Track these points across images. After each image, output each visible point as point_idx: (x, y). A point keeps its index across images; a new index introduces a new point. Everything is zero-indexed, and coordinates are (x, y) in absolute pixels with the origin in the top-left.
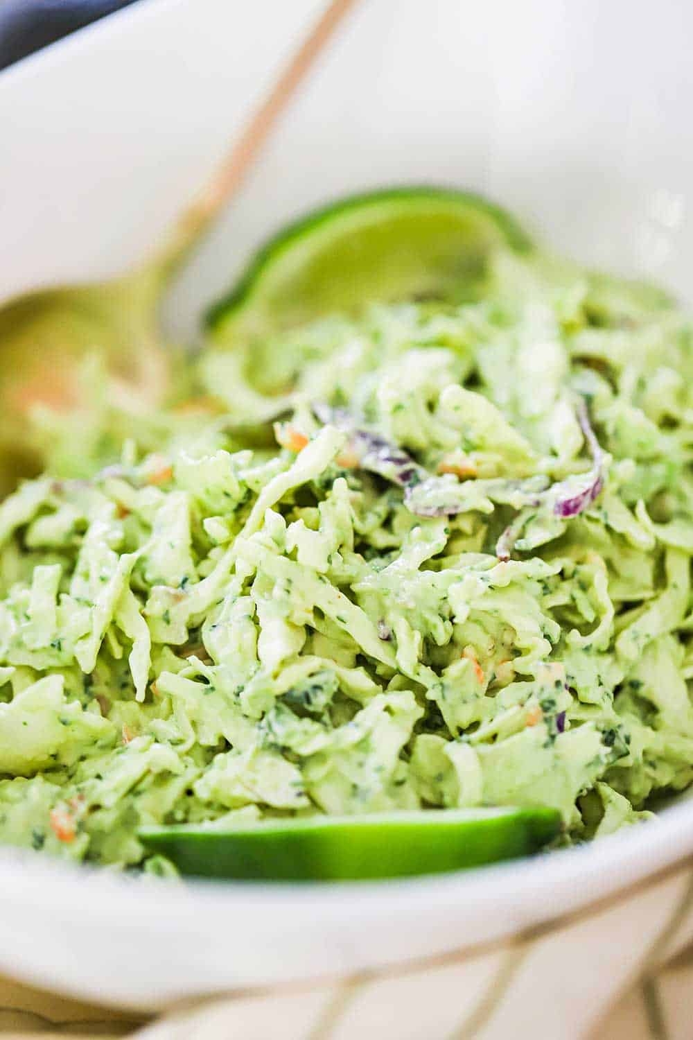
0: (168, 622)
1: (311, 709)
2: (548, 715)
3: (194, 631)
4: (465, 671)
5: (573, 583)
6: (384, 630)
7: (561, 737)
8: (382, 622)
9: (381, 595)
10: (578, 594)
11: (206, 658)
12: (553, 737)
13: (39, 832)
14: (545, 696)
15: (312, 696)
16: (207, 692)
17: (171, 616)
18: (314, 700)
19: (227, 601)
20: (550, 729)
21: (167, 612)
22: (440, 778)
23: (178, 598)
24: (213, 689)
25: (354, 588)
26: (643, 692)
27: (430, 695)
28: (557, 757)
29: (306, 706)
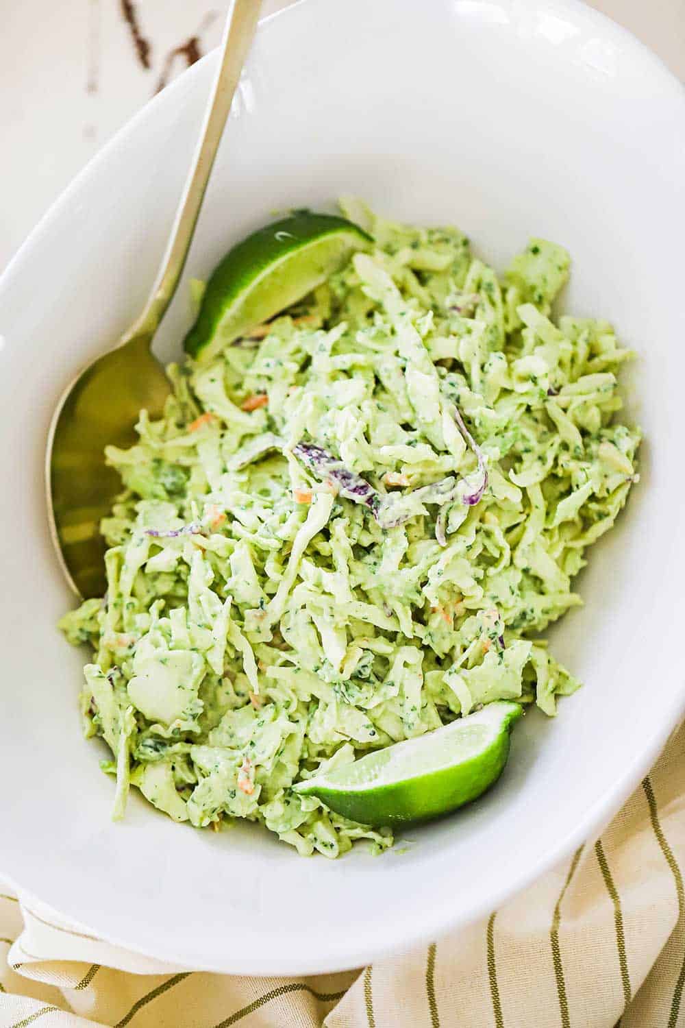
0: (260, 632)
1: (363, 677)
2: (494, 640)
3: (275, 629)
4: (440, 623)
5: (482, 535)
6: (389, 611)
7: (506, 653)
8: (385, 604)
9: (380, 589)
10: (487, 542)
11: (288, 649)
12: (501, 654)
13: (232, 790)
14: (491, 632)
15: (362, 671)
16: (296, 671)
17: (261, 629)
18: (364, 673)
19: (292, 612)
20: (497, 649)
21: (258, 628)
22: (443, 692)
23: (262, 617)
24: (299, 669)
25: (364, 588)
26: (532, 572)
27: (425, 642)
28: (507, 666)
29: (360, 676)
